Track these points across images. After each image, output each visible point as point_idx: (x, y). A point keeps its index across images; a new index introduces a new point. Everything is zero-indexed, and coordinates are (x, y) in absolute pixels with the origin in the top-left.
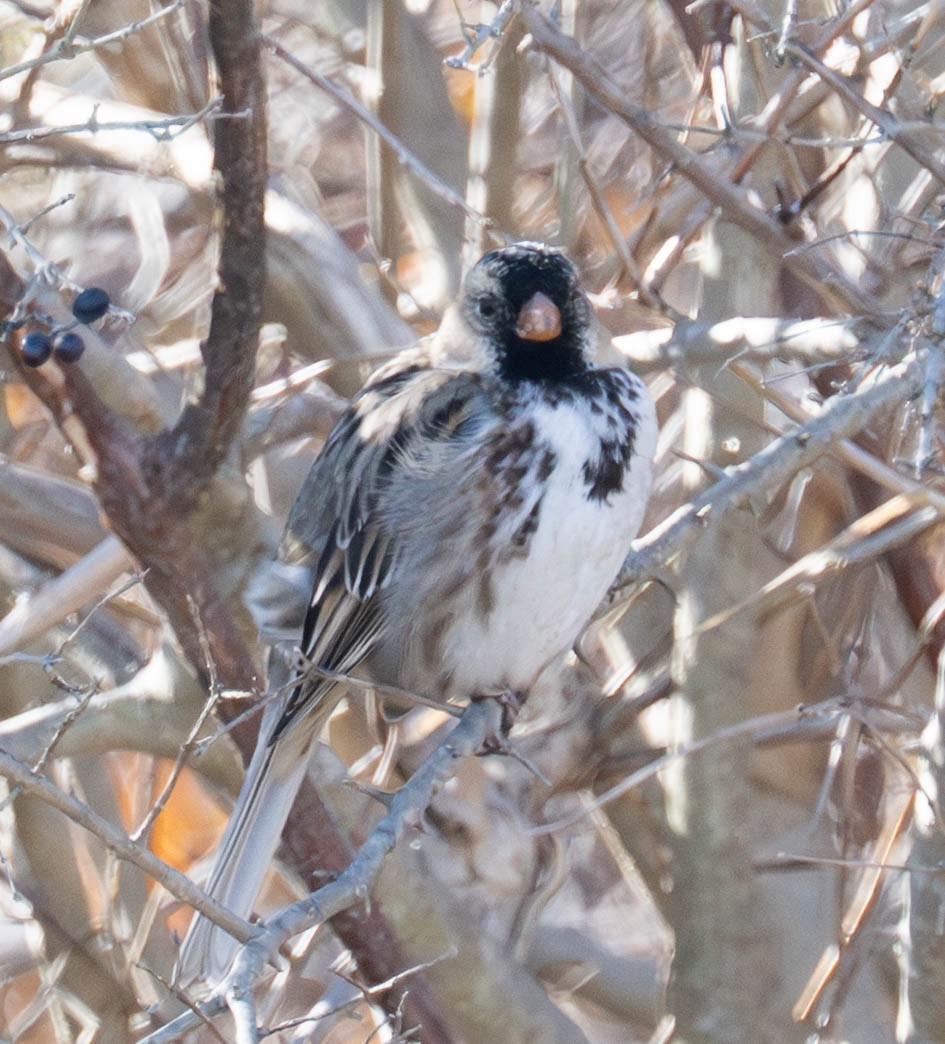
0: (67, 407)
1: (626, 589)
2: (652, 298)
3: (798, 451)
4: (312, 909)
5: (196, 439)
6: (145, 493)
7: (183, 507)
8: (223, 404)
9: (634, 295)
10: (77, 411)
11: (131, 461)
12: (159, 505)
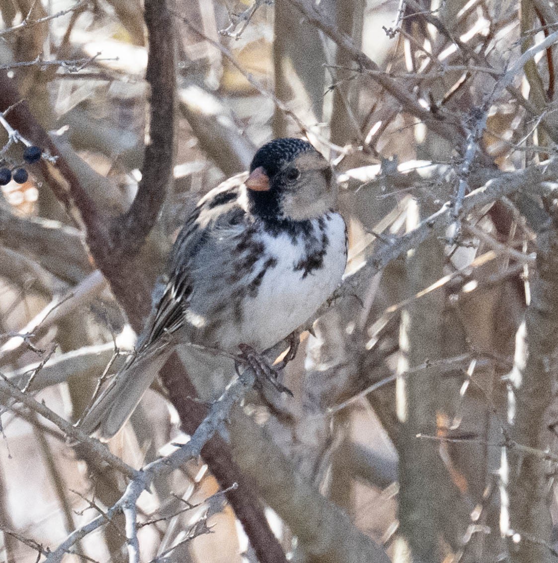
0: (72, 201)
1: (338, 299)
2: (370, 149)
3: (429, 230)
4: (168, 462)
5: (137, 219)
6: (111, 245)
7: (131, 253)
8: (151, 201)
9: (361, 148)
10: (77, 204)
11: (104, 229)
12: (119, 252)
